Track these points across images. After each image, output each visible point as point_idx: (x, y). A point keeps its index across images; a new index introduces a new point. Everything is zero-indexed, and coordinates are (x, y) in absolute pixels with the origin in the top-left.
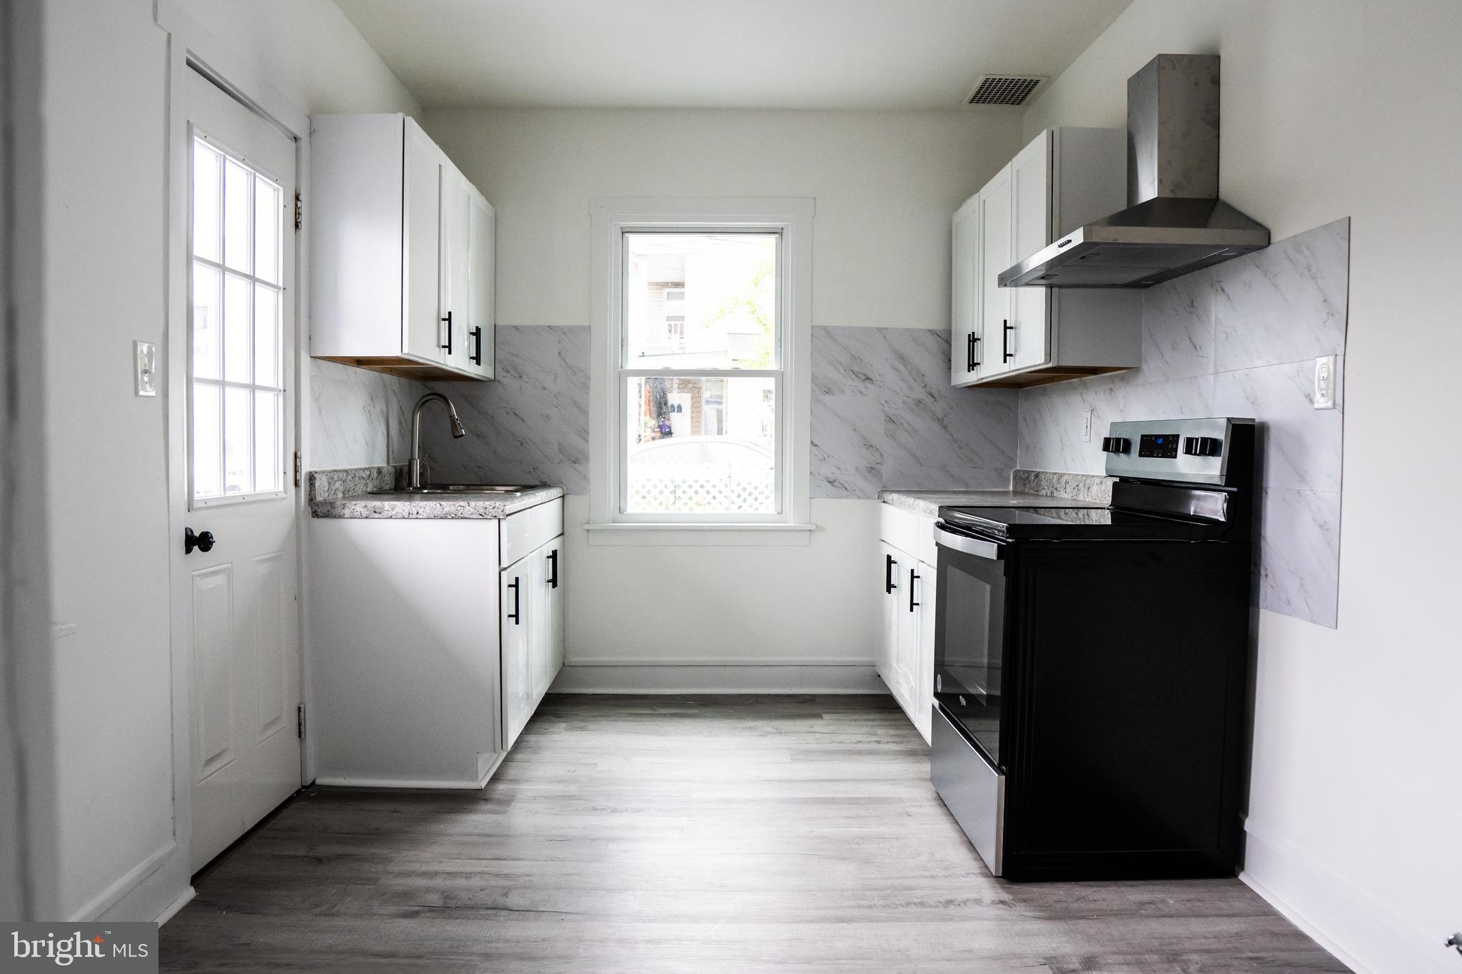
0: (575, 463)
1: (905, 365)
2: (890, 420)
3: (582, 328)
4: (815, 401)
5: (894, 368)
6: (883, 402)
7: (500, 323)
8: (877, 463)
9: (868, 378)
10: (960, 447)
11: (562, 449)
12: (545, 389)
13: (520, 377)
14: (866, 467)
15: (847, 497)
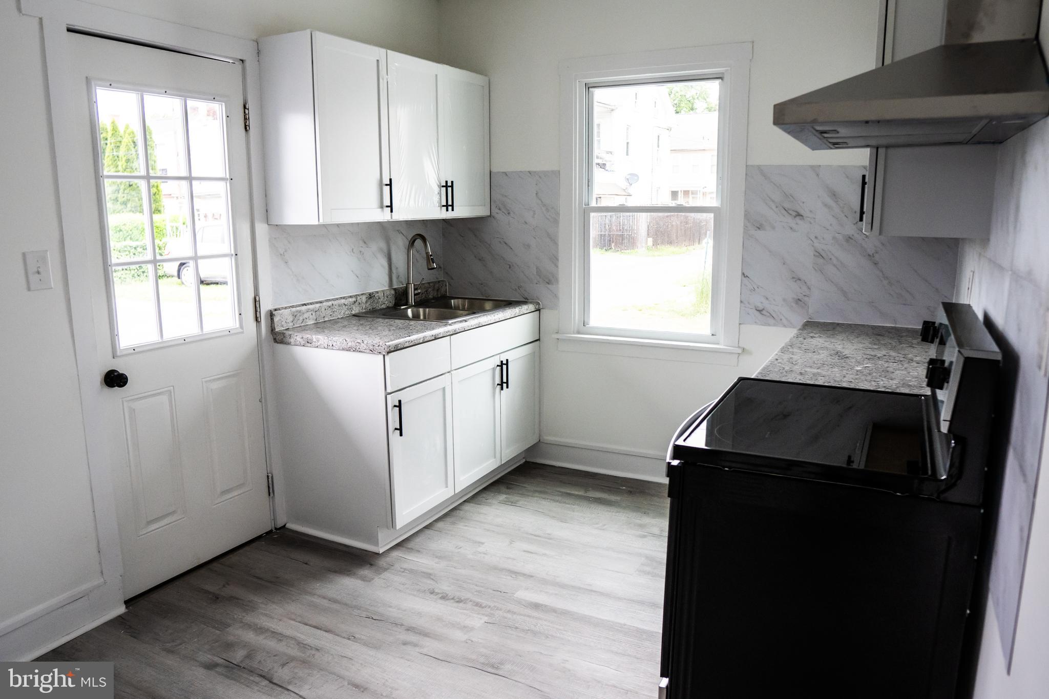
0: (548, 283)
1: (836, 202)
2: (819, 255)
3: (553, 172)
4: (747, 235)
5: (826, 205)
6: (813, 238)
7: (494, 170)
8: (805, 296)
9: (798, 215)
10: (890, 284)
11: (539, 272)
12: (526, 223)
13: (509, 213)
14: (793, 298)
15: (775, 325)
